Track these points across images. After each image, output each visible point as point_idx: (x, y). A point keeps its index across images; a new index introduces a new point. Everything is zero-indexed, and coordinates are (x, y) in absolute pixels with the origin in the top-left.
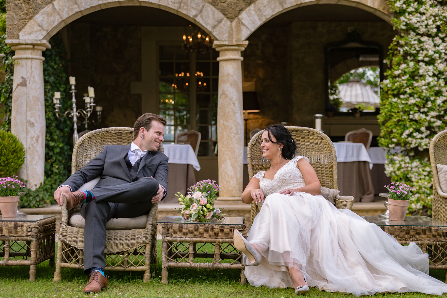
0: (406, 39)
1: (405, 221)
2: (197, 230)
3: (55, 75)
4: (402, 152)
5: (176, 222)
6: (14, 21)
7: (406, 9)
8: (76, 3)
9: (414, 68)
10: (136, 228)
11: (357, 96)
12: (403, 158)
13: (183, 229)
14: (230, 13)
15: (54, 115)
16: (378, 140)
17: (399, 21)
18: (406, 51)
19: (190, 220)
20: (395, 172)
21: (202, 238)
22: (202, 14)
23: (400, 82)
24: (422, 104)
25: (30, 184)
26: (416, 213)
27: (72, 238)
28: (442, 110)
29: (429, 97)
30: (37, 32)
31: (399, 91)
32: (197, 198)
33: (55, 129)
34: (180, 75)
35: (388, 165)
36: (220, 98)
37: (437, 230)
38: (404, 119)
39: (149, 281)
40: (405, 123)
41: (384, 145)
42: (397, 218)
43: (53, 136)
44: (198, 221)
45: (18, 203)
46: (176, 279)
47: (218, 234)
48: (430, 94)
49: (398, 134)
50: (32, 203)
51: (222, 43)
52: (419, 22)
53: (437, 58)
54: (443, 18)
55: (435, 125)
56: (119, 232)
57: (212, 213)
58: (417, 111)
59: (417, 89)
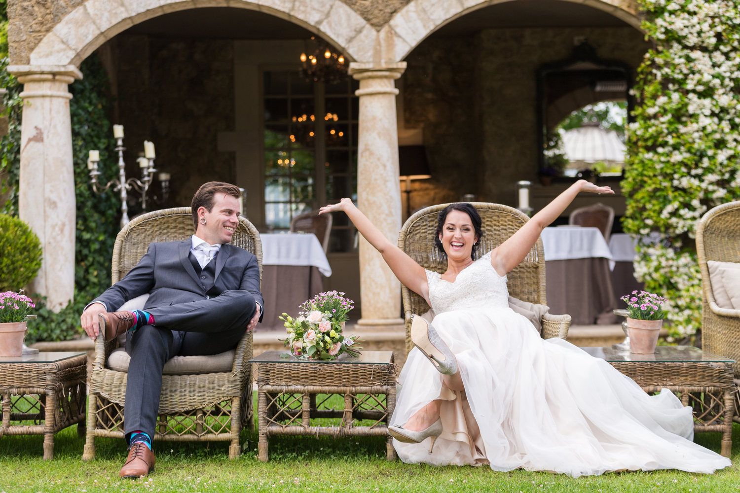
0: (666, 56)
1: (655, 353)
2: (316, 373)
3: (90, 122)
4: (661, 241)
5: (281, 361)
6: (21, 35)
7: (666, 6)
8: (122, 5)
9: (679, 103)
10: (216, 372)
11: (594, 149)
12: (664, 251)
13: (292, 372)
14: (376, 17)
15: (90, 188)
16: (622, 223)
17: (654, 27)
18: (667, 76)
19: (304, 357)
20: (650, 275)
21: (324, 386)
22: (329, 19)
23: (656, 126)
24: (694, 163)
25: (51, 302)
26: (686, 341)
27: (111, 388)
28: (726, 172)
29: (705, 151)
30: (58, 52)
31: (656, 141)
32: (315, 321)
33: (92, 211)
34: (300, 120)
35: (639, 262)
36: (362, 156)
37: (705, 367)
38: (665, 187)
39: (238, 457)
40: (665, 193)
41: (632, 231)
42: (642, 349)
43: (88, 222)
44: (316, 358)
45: (24, 333)
46: (281, 453)
47: (348, 379)
48: (706, 146)
49: (654, 211)
50: (55, 334)
51: (363, 66)
52: (686, 27)
53: (718, 86)
54: (727, 20)
55: (715, 196)
56: (189, 379)
57: (339, 345)
58: (685, 174)
59: (686, 137)
